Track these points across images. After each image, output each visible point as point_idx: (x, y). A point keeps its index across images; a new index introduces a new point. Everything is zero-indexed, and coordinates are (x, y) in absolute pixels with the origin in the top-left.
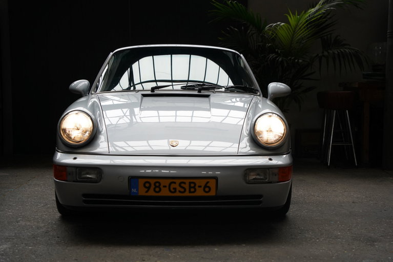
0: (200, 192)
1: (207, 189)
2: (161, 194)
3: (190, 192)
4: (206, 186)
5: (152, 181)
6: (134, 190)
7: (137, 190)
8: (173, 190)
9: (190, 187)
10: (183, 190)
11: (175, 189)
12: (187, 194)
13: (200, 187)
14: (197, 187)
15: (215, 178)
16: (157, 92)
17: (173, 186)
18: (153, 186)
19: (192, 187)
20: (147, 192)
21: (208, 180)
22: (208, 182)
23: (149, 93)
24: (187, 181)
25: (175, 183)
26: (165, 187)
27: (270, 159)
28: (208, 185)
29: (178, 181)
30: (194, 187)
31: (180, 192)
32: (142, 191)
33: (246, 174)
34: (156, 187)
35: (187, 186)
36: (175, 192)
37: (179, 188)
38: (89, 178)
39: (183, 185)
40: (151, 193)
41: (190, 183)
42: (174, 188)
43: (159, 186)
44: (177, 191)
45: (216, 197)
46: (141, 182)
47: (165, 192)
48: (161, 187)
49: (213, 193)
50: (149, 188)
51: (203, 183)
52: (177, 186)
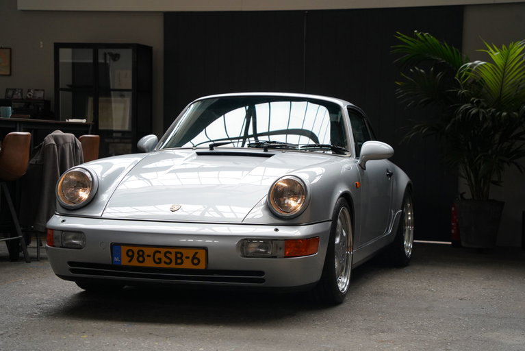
0: (187, 264)
1: (196, 261)
2: (146, 264)
3: (176, 263)
4: (194, 258)
5: (136, 249)
6: (117, 259)
7: (120, 259)
8: (157, 261)
9: (177, 258)
10: (168, 261)
11: (160, 259)
12: (173, 266)
13: (187, 258)
14: (184, 258)
15: (205, 249)
16: (216, 150)
17: (157, 256)
18: (136, 256)
19: (179, 258)
20: (130, 261)
21: (197, 251)
22: (196, 253)
23: (208, 150)
24: (173, 251)
25: (160, 252)
26: (149, 256)
27: (276, 230)
28: (196, 256)
29: (163, 251)
30: (181, 258)
31: (165, 262)
32: (125, 261)
33: (243, 245)
34: (139, 256)
35: (173, 257)
36: (160, 263)
37: (164, 259)
38: (75, 244)
39: (168, 255)
40: (135, 263)
41: (177, 253)
42: (158, 259)
43: (143, 256)
44: (162, 261)
45: (206, 271)
46: (124, 249)
47: (149, 263)
48: (145, 256)
49: (202, 266)
50: (132, 257)
51: (191, 253)
52: (161, 256)
